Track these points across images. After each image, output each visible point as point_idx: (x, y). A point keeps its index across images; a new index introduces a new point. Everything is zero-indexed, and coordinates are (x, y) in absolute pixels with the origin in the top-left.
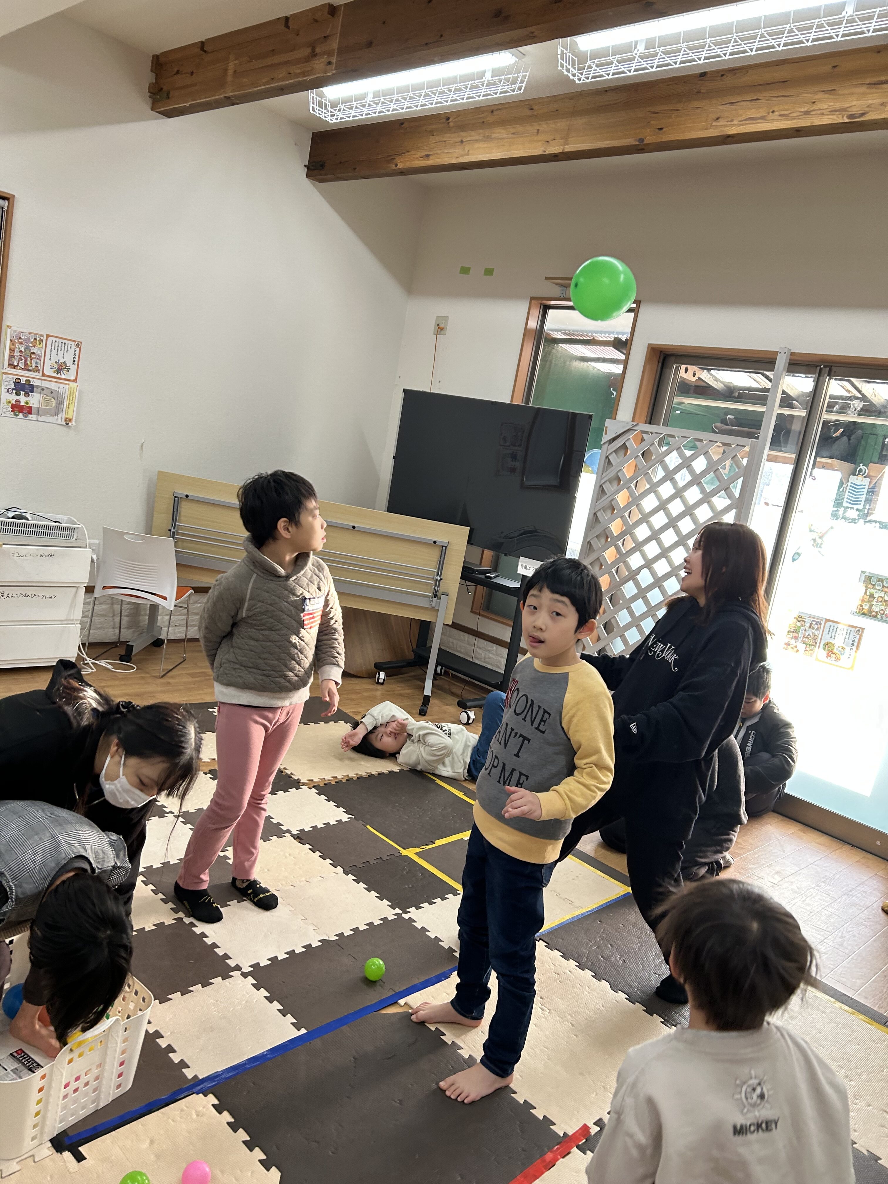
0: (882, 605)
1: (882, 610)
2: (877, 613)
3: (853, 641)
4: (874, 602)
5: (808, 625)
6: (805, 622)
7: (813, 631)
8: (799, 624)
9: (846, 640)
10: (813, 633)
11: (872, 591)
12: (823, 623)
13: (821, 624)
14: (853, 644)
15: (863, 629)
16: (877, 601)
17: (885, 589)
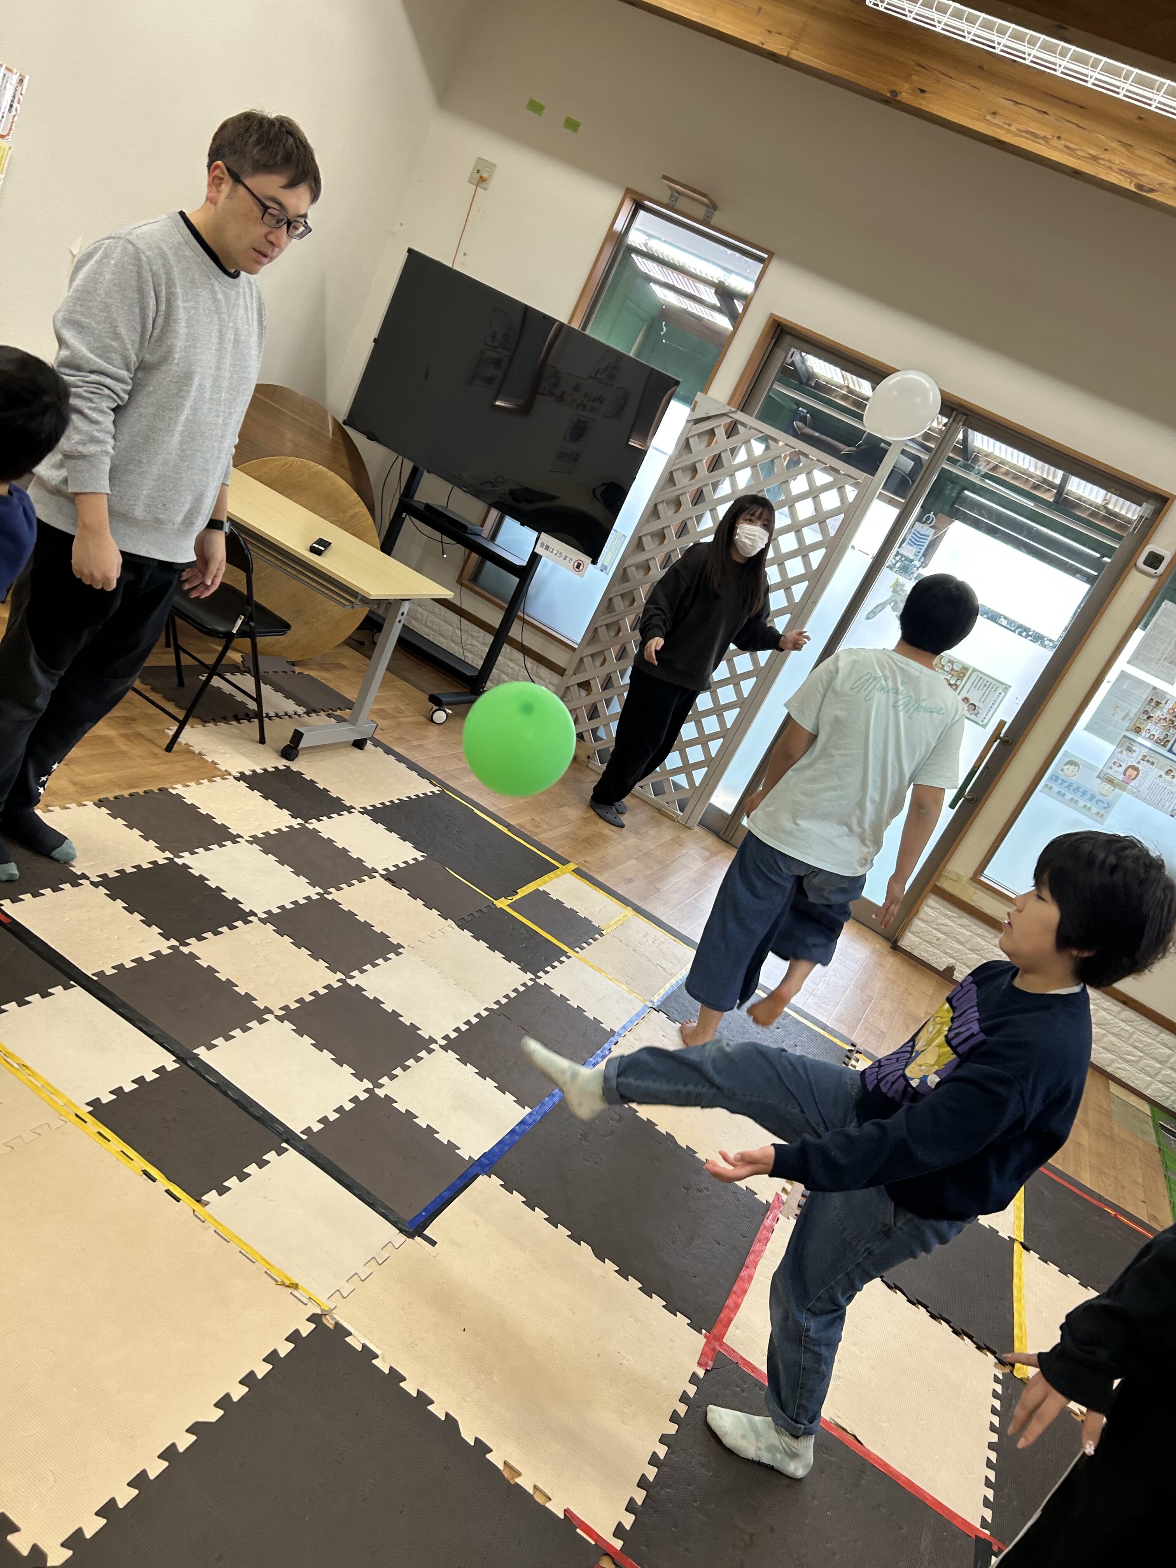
17: (953, 672)
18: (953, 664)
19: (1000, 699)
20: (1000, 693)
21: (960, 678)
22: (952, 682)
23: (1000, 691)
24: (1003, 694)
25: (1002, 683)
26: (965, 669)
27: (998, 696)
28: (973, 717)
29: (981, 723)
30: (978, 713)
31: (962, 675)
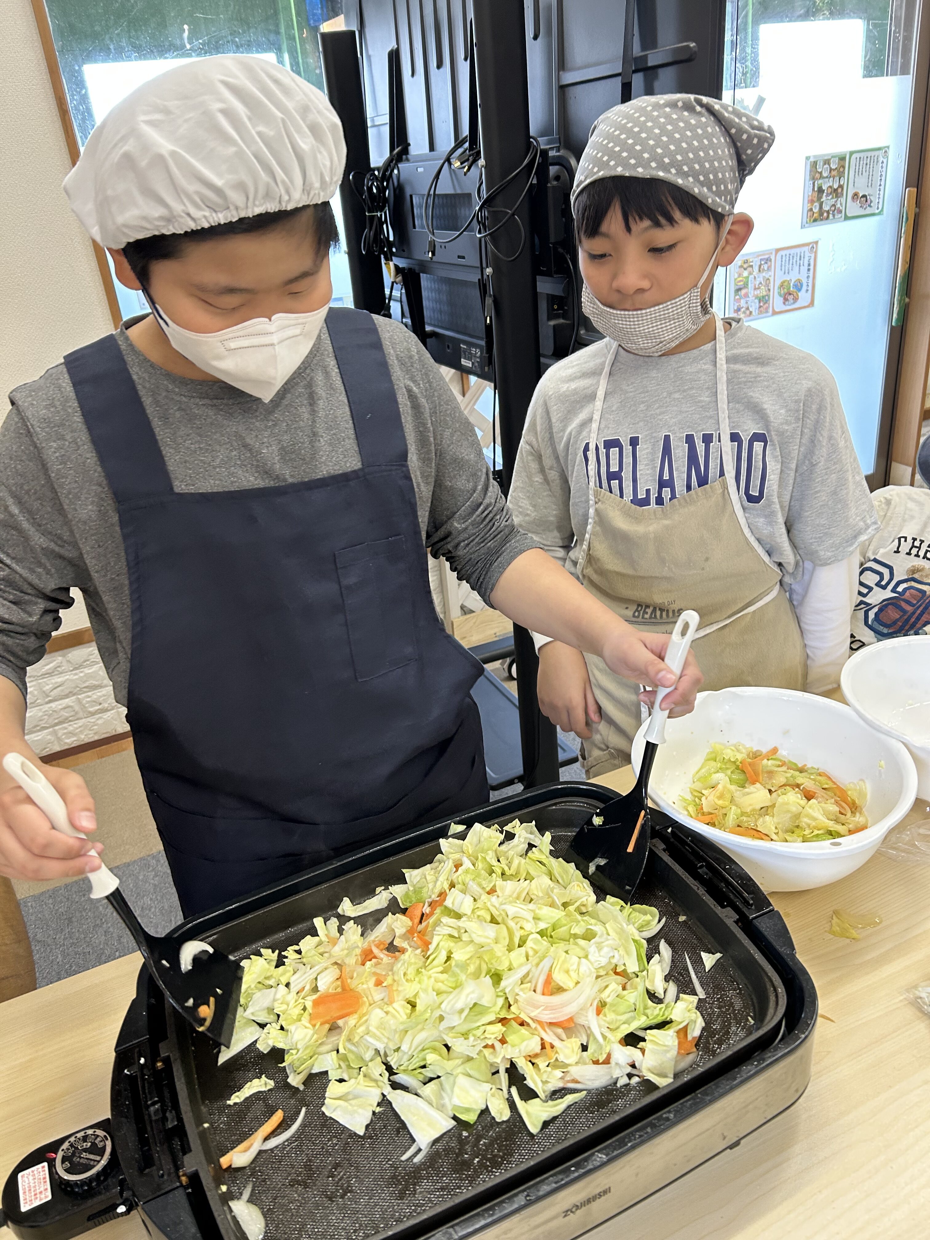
0: (832, 198)
1: (834, 205)
2: (828, 212)
3: (809, 265)
4: (824, 198)
5: (756, 269)
6: (752, 266)
7: (764, 274)
8: (745, 274)
9: (802, 267)
10: (764, 277)
11: (820, 181)
12: (773, 258)
13: (771, 261)
14: (809, 270)
15: (816, 243)
16: (827, 196)
17: (833, 173)
18: (829, 165)
19: (884, 169)
20: (883, 162)
21: (841, 175)
22: (836, 186)
23: (881, 159)
24: (885, 161)
25: (879, 149)
26: (842, 159)
27: (882, 167)
28: (869, 211)
29: (877, 211)
30: (871, 202)
31: (841, 170)
